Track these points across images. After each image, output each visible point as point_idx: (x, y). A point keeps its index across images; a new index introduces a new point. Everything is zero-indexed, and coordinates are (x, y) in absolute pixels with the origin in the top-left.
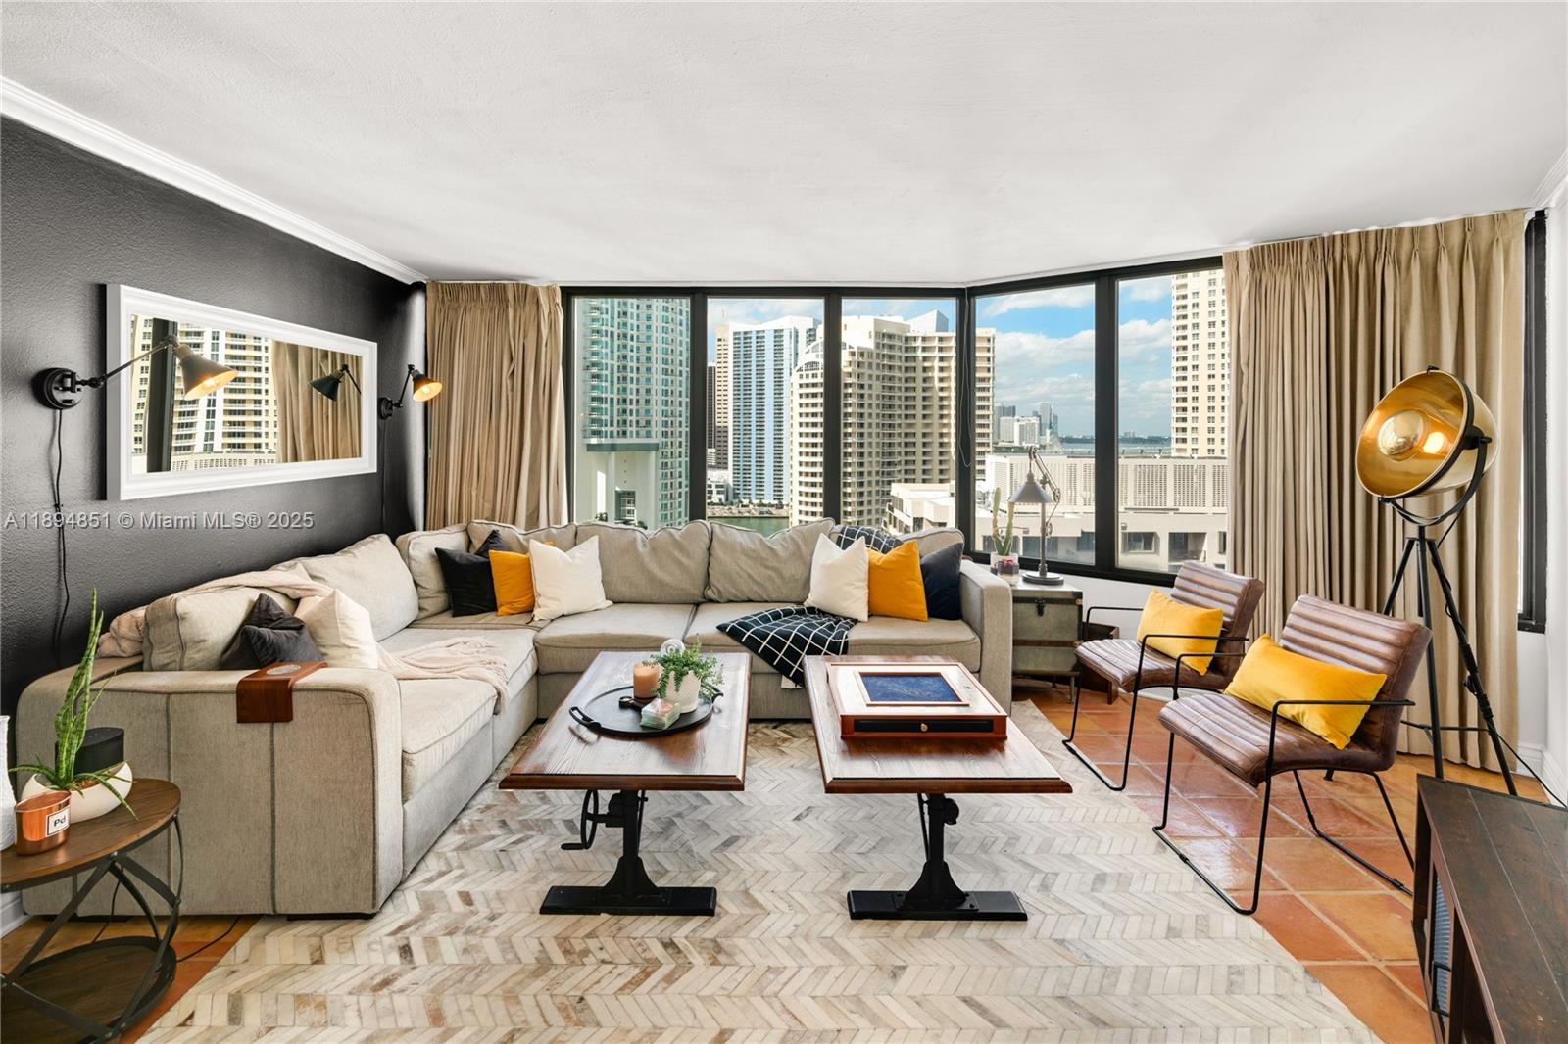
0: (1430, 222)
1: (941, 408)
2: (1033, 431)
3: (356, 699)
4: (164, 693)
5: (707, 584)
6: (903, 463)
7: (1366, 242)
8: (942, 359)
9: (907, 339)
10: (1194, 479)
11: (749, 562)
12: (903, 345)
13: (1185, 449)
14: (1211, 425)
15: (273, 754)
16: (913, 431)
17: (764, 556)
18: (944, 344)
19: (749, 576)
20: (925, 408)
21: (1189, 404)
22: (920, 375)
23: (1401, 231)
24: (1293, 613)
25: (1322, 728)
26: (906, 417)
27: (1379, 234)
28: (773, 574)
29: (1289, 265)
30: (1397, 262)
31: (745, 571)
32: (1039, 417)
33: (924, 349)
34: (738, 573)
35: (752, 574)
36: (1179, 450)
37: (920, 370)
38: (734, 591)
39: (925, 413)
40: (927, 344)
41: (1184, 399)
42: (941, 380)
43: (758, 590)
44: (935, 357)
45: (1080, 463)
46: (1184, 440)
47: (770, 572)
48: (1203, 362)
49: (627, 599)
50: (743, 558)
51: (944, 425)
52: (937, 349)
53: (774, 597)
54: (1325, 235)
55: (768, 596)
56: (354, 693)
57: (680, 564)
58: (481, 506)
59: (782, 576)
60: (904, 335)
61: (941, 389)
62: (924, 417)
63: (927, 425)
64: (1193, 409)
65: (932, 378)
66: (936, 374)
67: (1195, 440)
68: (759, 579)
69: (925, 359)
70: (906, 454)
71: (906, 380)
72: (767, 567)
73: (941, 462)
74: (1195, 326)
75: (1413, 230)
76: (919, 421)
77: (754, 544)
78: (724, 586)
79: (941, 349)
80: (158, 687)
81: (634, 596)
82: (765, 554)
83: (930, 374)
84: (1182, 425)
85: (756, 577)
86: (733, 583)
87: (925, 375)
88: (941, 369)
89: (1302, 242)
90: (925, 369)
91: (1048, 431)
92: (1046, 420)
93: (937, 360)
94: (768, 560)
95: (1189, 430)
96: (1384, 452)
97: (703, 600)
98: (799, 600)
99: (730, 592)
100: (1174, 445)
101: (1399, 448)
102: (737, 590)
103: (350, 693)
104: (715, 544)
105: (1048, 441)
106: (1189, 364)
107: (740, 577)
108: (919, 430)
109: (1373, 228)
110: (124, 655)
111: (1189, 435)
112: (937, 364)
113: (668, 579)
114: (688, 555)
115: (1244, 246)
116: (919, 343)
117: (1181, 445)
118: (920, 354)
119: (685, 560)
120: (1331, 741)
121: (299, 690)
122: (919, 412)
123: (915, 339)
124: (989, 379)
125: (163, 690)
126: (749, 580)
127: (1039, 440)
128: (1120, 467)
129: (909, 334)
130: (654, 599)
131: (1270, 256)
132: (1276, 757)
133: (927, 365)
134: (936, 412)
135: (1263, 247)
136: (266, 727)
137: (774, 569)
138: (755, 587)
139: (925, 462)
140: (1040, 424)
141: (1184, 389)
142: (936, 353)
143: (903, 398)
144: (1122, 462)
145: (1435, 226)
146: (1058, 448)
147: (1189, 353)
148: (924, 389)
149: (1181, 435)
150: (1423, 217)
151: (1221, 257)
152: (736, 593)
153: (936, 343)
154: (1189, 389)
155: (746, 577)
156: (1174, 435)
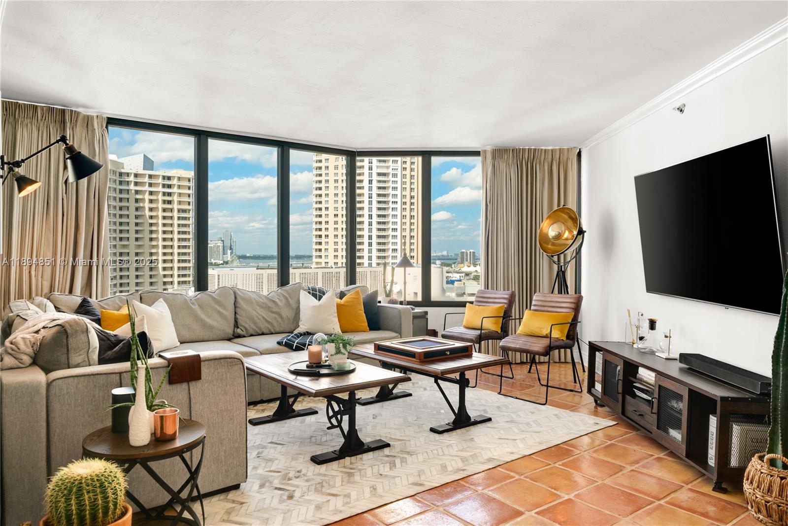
0: (550, 148)
1: (151, 232)
2: (219, 251)
3: (238, 362)
4: (118, 373)
5: (236, 325)
6: (118, 277)
7: (531, 153)
8: (151, 193)
9: (121, 174)
10: (334, 282)
11: (262, 310)
12: (118, 179)
13: (321, 263)
14: (336, 247)
15: (190, 401)
16: (126, 251)
17: (270, 306)
18: (153, 181)
19: (263, 317)
20: (137, 232)
21: (323, 233)
22: (132, 205)
23: (542, 150)
24: (534, 300)
25: (559, 334)
26: (121, 239)
27: (535, 150)
28: (277, 316)
29: (504, 159)
30: (540, 162)
31: (261, 315)
32: (223, 241)
33: (136, 184)
34: (257, 317)
35: (265, 317)
36: (317, 263)
37: (132, 201)
38: (255, 328)
39: (137, 236)
40: (139, 180)
41: (320, 230)
42: (151, 210)
43: (269, 326)
44: (146, 191)
45: (266, 272)
46: (320, 257)
47: (274, 315)
48: (331, 205)
49: (188, 341)
50: (258, 308)
51: (154, 247)
52: (147, 184)
53: (278, 330)
54: (517, 148)
55: (274, 330)
56: (236, 359)
57: (220, 314)
58: (40, 284)
59: (281, 317)
60: (118, 171)
61: (151, 217)
62: (137, 239)
63: (139, 246)
64: (326, 236)
65: (144, 207)
66: (147, 205)
67: (327, 256)
68: (270, 320)
69: (137, 192)
70: (121, 270)
71: (121, 209)
72: (272, 312)
73: (151, 276)
74: (327, 181)
75: (545, 150)
76: (132, 242)
77: (263, 299)
78: (250, 326)
79: (150, 185)
80: (112, 370)
81: (194, 338)
82: (270, 304)
83: (141, 205)
84: (319, 247)
85: (268, 319)
86: (255, 324)
87: (137, 205)
88: (151, 201)
89: (510, 149)
90: (137, 201)
91: (229, 252)
92: (227, 244)
93: (147, 193)
94: (272, 308)
95: (323, 250)
96: (551, 237)
97: (233, 337)
98: (290, 331)
99: (253, 329)
100: (315, 260)
101: (556, 236)
102: (256, 327)
103: (234, 358)
104: (239, 300)
105: (229, 259)
106: (323, 206)
107: (259, 319)
108: (132, 250)
109: (533, 148)
110: (23, 366)
111: (323, 254)
112: (147, 197)
113: (214, 324)
114: (225, 308)
115: (489, 148)
116: (132, 178)
117: (319, 260)
118: (132, 187)
119: (223, 311)
120: (561, 338)
121: (205, 361)
122: (133, 236)
123: (128, 174)
124: (190, 210)
125: (117, 371)
126: (264, 321)
127: (223, 258)
128: (290, 274)
129: (123, 171)
130: (206, 338)
131: (499, 153)
132: (552, 345)
133: (138, 197)
134: (147, 236)
135: (495, 149)
136: (184, 386)
137: (276, 313)
138: (267, 325)
139: (137, 277)
140: (224, 247)
141: (320, 223)
142: (147, 188)
143: (118, 224)
144: (291, 271)
145: (552, 150)
146: (236, 263)
147: (323, 199)
148: (137, 217)
149: (318, 254)
150: (549, 146)
151: (480, 151)
152: (257, 329)
153: (146, 180)
154: (323, 223)
155: (262, 318)
156: (314, 254)
